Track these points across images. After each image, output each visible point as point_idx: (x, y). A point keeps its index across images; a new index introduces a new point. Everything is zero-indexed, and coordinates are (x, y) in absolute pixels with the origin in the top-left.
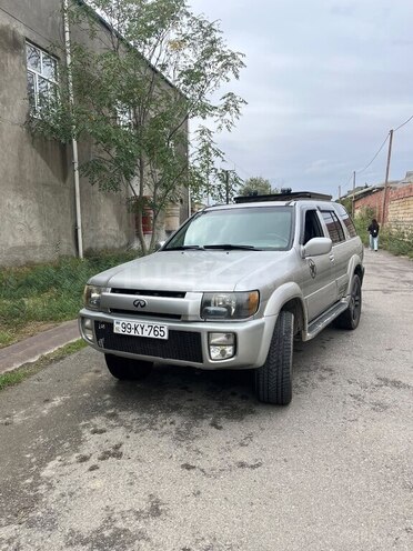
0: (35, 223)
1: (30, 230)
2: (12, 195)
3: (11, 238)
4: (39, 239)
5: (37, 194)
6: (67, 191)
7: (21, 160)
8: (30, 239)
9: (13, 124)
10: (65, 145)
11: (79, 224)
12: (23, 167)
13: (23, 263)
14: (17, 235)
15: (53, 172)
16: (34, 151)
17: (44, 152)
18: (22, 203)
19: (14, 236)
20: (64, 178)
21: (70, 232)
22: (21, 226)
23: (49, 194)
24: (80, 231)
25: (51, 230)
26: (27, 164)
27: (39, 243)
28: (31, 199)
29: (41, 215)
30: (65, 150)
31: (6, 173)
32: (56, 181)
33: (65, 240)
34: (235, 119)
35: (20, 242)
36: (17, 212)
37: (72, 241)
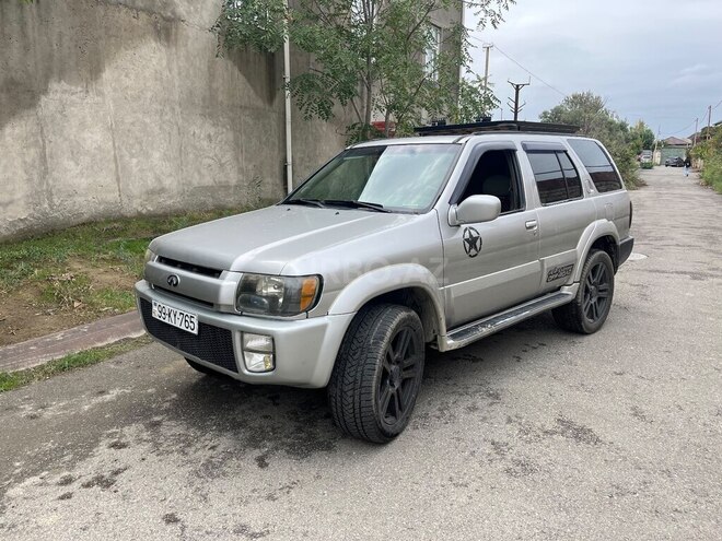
0: (228, 157)
1: (222, 165)
2: (199, 122)
3: (196, 175)
4: (233, 177)
5: (233, 121)
6: (274, 116)
7: (212, 76)
8: (221, 178)
9: (202, 28)
10: (273, 54)
11: (289, 160)
12: (215, 85)
13: (211, 207)
14: (204, 171)
15: (256, 92)
16: (230, 63)
17: (243, 64)
18: (212, 131)
19: (199, 173)
20: (271, 98)
21: (277, 169)
22: (210, 161)
23: (249, 120)
24: (290, 168)
25: (250, 167)
26: (221, 81)
27: (233, 182)
28: (224, 126)
29: (237, 146)
30: (272, 61)
31: (191, 93)
32: (260, 103)
33: (268, 180)
34: (503, 10)
35: (208, 181)
36: (205, 143)
37: (279, 181)
